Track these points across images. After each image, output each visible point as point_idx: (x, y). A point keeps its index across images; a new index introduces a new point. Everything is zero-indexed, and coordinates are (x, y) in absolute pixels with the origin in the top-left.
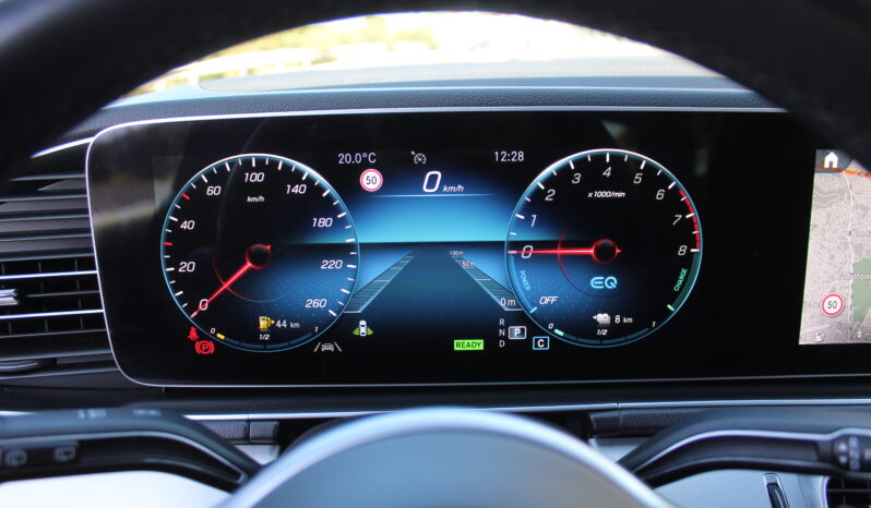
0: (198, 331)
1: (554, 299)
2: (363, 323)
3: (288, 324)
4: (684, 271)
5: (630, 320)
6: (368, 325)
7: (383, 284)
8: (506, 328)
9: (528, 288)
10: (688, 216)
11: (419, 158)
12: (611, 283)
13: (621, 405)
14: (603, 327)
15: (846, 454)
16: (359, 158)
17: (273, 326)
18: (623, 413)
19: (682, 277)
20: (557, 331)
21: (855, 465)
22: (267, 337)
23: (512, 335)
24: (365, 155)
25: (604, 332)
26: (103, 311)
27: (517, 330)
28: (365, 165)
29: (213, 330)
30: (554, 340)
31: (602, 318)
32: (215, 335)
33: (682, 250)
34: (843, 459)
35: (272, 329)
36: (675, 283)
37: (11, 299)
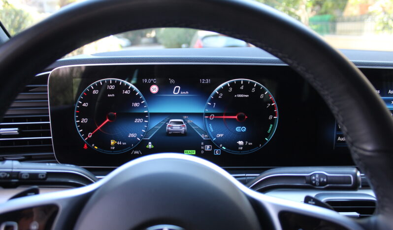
0: (87, 145)
1: (222, 135)
2: (150, 143)
3: (122, 143)
4: (271, 125)
5: (251, 144)
6: (152, 144)
7: (158, 128)
8: (204, 146)
9: (212, 131)
10: (273, 104)
11: (172, 81)
12: (244, 129)
13: (247, 175)
14: (241, 146)
15: (315, 180)
16: (150, 81)
17: (116, 144)
18: (248, 178)
19: (271, 128)
20: (223, 148)
21: (318, 184)
22: (114, 148)
23: (206, 149)
24: (152, 80)
25: (241, 148)
26: (51, 137)
27: (208, 147)
28: (152, 84)
29: (93, 145)
30: (222, 151)
31: (241, 143)
32: (94, 147)
33: (271, 117)
34: (314, 182)
35: (116, 145)
36: (268, 130)
37: (17, 132)
